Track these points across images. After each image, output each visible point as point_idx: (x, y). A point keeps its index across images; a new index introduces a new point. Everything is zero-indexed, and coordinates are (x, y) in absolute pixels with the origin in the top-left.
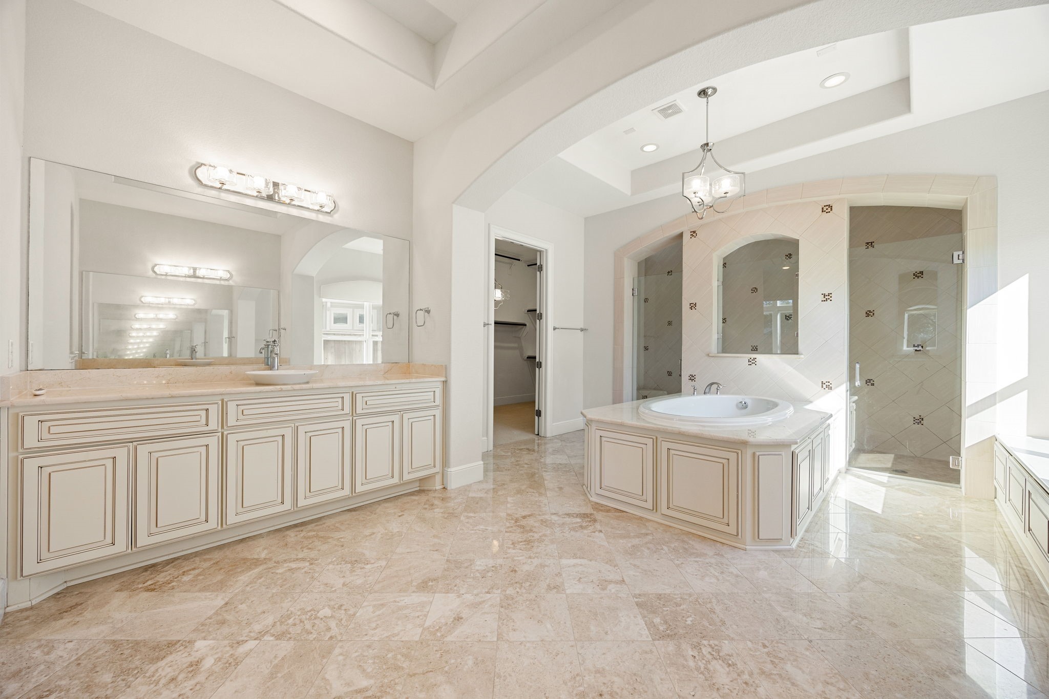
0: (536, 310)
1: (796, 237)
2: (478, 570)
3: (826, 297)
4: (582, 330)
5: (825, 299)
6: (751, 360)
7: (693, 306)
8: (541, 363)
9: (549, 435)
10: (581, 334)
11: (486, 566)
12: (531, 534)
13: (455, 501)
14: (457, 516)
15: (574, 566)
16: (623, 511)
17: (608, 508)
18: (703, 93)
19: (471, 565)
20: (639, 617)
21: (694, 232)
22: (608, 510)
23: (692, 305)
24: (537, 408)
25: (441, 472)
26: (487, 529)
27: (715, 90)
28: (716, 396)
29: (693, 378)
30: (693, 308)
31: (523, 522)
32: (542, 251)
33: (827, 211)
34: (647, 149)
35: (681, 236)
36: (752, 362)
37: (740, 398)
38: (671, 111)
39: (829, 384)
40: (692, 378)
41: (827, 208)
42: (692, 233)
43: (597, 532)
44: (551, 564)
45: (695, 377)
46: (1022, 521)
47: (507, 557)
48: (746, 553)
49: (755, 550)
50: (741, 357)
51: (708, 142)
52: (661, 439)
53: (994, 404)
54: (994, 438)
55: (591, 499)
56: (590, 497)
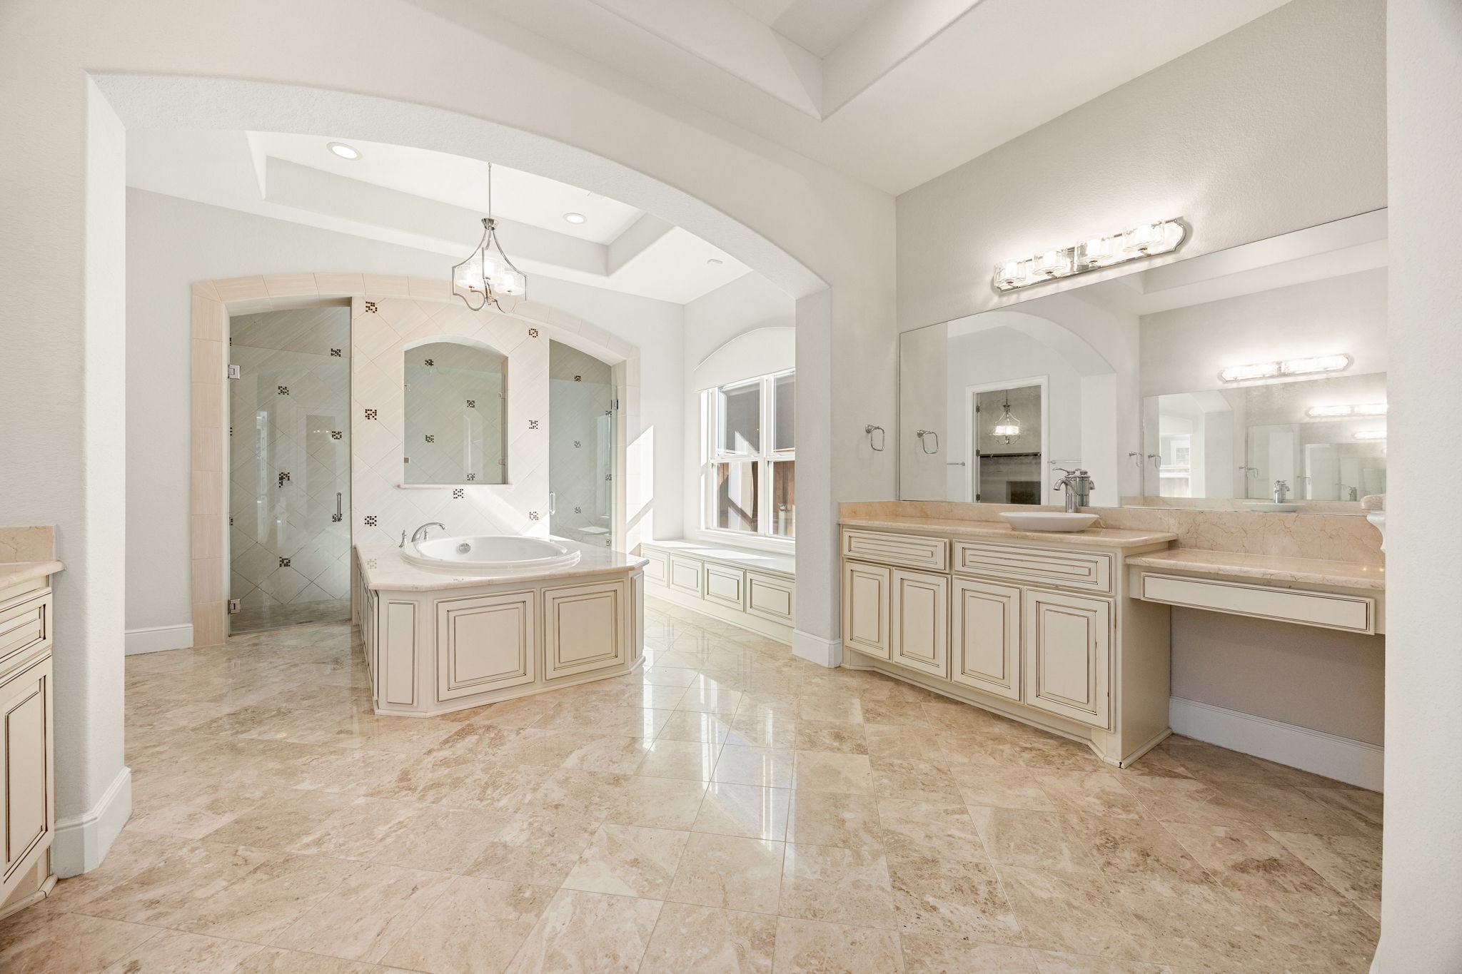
1: (506, 354)
2: (528, 840)
3: (533, 425)
5: (531, 426)
6: (456, 492)
7: (371, 414)
11: (523, 830)
12: (469, 780)
15: (583, 760)
16: (491, 705)
19: (509, 846)
21: (373, 304)
22: (475, 711)
23: (369, 412)
29: (373, 521)
30: (371, 417)
31: (420, 782)
33: (533, 335)
35: (348, 301)
36: (458, 494)
39: (535, 514)
40: (371, 521)
41: (534, 332)
42: (369, 305)
43: (521, 731)
44: (567, 775)
45: (375, 519)
46: (698, 591)
47: (518, 809)
48: (635, 675)
49: (634, 670)
50: (444, 489)
51: (493, 221)
52: (543, 590)
53: (640, 520)
54: (640, 545)
55: (428, 715)
56: (424, 714)
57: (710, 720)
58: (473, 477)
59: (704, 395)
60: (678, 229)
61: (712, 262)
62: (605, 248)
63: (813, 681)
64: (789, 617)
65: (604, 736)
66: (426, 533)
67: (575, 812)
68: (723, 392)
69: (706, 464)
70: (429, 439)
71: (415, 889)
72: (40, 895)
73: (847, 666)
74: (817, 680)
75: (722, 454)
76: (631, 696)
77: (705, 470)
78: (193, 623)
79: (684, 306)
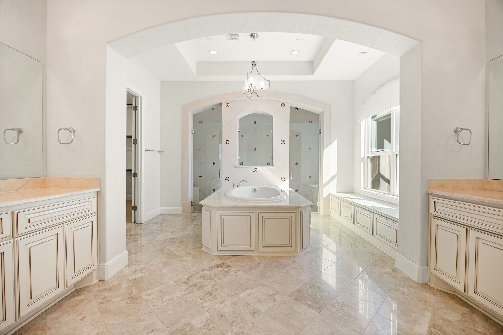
0: (131, 137)
1: (272, 114)
2: (201, 328)
3: (283, 142)
4: (160, 152)
5: (282, 143)
6: (254, 169)
7: (227, 142)
8: (136, 174)
9: (144, 221)
10: (159, 154)
11: (202, 322)
12: (205, 288)
13: (123, 287)
14: (138, 298)
15: (249, 295)
16: (236, 256)
17: (227, 256)
18: (252, 36)
19: (192, 327)
20: (303, 305)
21: (228, 104)
22: (229, 257)
23: (227, 141)
24: (133, 205)
25: (97, 268)
26: (173, 297)
27: (257, 36)
28: (241, 188)
30: (227, 143)
31: (191, 282)
32: (137, 97)
33: (283, 106)
34: (212, 52)
35: (221, 104)
36: (255, 170)
37: (253, 187)
38: (234, 37)
39: (284, 179)
40: (227, 179)
42: (227, 104)
43: (237, 272)
44: (238, 301)
45: (229, 178)
46: (352, 220)
47: (209, 310)
48: (300, 257)
49: (302, 255)
50: (250, 168)
51: (255, 61)
52: (258, 212)
53: (330, 183)
54: (330, 194)
55: (214, 254)
56: (213, 253)
57: (364, 285)
58: (269, 164)
59: (363, 123)
60: (337, 40)
61: (360, 54)
62: (311, 62)
63: (401, 289)
64: (396, 244)
65: (266, 286)
66: (242, 184)
67: (226, 323)
68: (374, 120)
69: (365, 157)
70: (255, 150)
71: (153, 330)
72: (92, 283)
73: (432, 286)
74: (405, 289)
75: (374, 152)
76: (291, 268)
77: (363, 160)
78: (182, 207)
79: (354, 81)
